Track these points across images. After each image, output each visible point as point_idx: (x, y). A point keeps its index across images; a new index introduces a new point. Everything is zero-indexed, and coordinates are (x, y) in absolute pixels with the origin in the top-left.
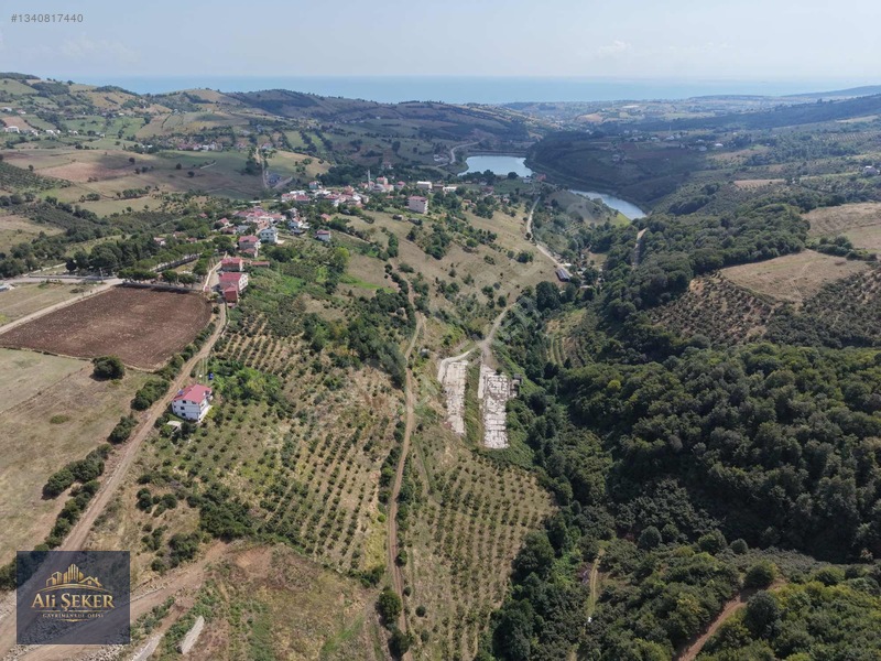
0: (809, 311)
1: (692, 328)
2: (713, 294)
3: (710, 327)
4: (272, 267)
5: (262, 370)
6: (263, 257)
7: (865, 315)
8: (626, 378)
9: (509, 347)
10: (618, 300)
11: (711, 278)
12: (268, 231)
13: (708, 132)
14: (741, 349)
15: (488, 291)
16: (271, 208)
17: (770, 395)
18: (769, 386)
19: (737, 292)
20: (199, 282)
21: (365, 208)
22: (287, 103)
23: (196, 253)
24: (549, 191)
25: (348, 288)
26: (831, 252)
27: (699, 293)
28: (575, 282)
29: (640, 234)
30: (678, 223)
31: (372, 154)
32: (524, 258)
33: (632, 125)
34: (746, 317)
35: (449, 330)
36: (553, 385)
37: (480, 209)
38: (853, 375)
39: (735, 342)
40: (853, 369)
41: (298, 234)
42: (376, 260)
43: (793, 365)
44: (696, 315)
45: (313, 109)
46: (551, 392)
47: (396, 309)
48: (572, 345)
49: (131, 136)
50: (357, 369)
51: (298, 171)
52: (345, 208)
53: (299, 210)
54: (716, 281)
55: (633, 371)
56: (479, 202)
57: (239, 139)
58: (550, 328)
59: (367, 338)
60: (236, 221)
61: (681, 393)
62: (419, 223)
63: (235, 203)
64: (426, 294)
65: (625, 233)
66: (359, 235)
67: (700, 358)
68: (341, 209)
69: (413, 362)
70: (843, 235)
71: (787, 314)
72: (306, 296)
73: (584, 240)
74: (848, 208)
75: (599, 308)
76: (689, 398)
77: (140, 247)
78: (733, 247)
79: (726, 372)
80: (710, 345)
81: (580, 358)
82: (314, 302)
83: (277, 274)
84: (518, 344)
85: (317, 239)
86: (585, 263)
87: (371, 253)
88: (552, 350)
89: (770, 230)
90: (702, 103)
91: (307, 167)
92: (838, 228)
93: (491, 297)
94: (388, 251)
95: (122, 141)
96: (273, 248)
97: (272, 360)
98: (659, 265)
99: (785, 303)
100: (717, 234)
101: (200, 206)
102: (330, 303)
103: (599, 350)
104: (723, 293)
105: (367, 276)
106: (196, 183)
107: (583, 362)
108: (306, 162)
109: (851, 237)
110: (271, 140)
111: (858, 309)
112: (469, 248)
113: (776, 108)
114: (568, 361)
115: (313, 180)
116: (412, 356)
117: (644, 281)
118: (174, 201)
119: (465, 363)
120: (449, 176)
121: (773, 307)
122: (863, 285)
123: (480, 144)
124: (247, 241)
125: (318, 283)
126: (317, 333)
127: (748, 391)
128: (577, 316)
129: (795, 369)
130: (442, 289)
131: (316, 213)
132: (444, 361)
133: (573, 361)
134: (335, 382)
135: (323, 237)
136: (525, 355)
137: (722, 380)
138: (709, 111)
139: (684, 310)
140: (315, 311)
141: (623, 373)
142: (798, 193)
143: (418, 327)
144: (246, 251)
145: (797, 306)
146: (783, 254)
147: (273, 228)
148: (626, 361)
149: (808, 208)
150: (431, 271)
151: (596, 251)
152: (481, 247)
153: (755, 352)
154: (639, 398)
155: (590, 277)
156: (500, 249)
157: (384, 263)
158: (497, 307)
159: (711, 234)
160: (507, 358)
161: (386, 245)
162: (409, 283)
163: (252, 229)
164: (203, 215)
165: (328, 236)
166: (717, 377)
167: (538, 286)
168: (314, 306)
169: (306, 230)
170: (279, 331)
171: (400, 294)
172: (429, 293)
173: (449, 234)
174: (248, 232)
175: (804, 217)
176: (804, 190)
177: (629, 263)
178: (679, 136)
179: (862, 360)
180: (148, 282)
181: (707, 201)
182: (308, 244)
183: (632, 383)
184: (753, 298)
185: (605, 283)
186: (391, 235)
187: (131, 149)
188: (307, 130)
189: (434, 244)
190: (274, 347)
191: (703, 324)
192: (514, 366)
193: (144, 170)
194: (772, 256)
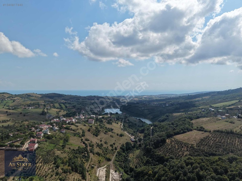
0: (198, 146)
1: (169, 154)
2: (173, 143)
3: (174, 153)
4: (46, 141)
5: (39, 175)
6: (43, 138)
7: (212, 147)
8: (153, 170)
9: (119, 163)
10: (148, 146)
11: (171, 139)
12: (46, 130)
13: (164, 102)
14: (183, 159)
15: (111, 146)
16: (48, 124)
17: (194, 172)
18: (193, 169)
19: (179, 142)
20: (21, 147)
21: (76, 123)
22: (56, 96)
23: (22, 138)
24: (127, 117)
25: (69, 146)
26: (200, 130)
27: (169, 143)
28: (136, 142)
29: (152, 128)
30: (161, 124)
31: (78, 109)
32: (121, 135)
33: (145, 101)
34: (183, 149)
35: (100, 158)
36: (132, 174)
37: (108, 122)
38: (214, 164)
39: (181, 157)
40: (214, 162)
41: (55, 131)
42: (78, 138)
43: (198, 162)
44: (169, 150)
45: (63, 98)
46: (132, 177)
47: (83, 152)
48: (137, 161)
49: (8, 105)
50: (70, 173)
51: (57, 114)
52: (70, 123)
53: (56, 124)
54: (173, 139)
55: (155, 168)
56: (108, 120)
57: (41, 106)
58: (130, 156)
59: (74, 162)
60: (36, 128)
61: (170, 174)
62: (91, 126)
63: (37, 123)
64: (93, 147)
65: (148, 128)
66: (74, 130)
67: (173, 162)
68: (69, 123)
69: (89, 170)
70: (202, 126)
71: (193, 148)
72: (56, 150)
73: (137, 130)
74: (201, 119)
75: (143, 149)
76: (172, 175)
77: (4, 137)
78: (176, 130)
79: (181, 166)
80: (175, 158)
81: (139, 165)
82: (58, 151)
83: (47, 143)
84: (121, 162)
85: (61, 132)
86: (138, 136)
87: (77, 136)
88: (131, 163)
89: (184, 125)
90: (162, 96)
91: (60, 113)
92: (200, 124)
93: (113, 147)
94: (82, 135)
95: (5, 107)
96: (47, 135)
97: (42, 172)
98: (158, 136)
99: (192, 145)
100: (171, 127)
101: (26, 124)
102: (63, 151)
103: (145, 162)
104: (176, 143)
105: (75, 143)
106: (26, 118)
107: (140, 166)
108: (59, 111)
109: (203, 126)
110: (50, 106)
111: (210, 145)
112: (106, 133)
113: (179, 97)
114: (136, 166)
115: (61, 116)
116: (88, 168)
117: (154, 140)
118: (18, 123)
119: (105, 169)
120: (100, 114)
121: (189, 146)
122: (210, 139)
123: (108, 106)
124: (39, 134)
125: (60, 146)
126: (58, 162)
127: (188, 171)
128: (138, 152)
129: (199, 164)
130: (98, 145)
131: (61, 125)
132: (99, 169)
133: (138, 166)
134: (63, 179)
135: (63, 132)
136: (123, 165)
137: (180, 168)
138: (164, 97)
139: (166, 148)
140: (58, 154)
141: (152, 169)
142: (188, 116)
143: (91, 158)
144: (38, 137)
145: (195, 145)
146: (189, 131)
147: (48, 130)
148: (153, 165)
149: (192, 120)
150: (95, 140)
151: (140, 133)
152: (109, 133)
153: (187, 159)
154: (158, 176)
155: (140, 140)
156: (114, 133)
157: (81, 138)
158: (114, 150)
159: (170, 127)
160: (118, 167)
161: (81, 133)
162: (88, 144)
163: (41, 130)
164: (26, 127)
165: (64, 131)
166: (178, 167)
167: (126, 143)
168: (58, 153)
169: (58, 130)
170: (46, 162)
171: (85, 148)
172: (94, 147)
173: (100, 129)
174: (40, 131)
175: (191, 122)
176: (190, 115)
177: (150, 136)
178: (157, 103)
179: (215, 159)
180: (4, 148)
181: (167, 119)
182: (58, 134)
183: (155, 172)
184: (183, 144)
185: (144, 142)
186: (83, 130)
187: (7, 109)
188: (61, 103)
189: (95, 132)
190: (43, 167)
191: (172, 152)
192: (120, 169)
193: (10, 114)
194: (186, 132)
